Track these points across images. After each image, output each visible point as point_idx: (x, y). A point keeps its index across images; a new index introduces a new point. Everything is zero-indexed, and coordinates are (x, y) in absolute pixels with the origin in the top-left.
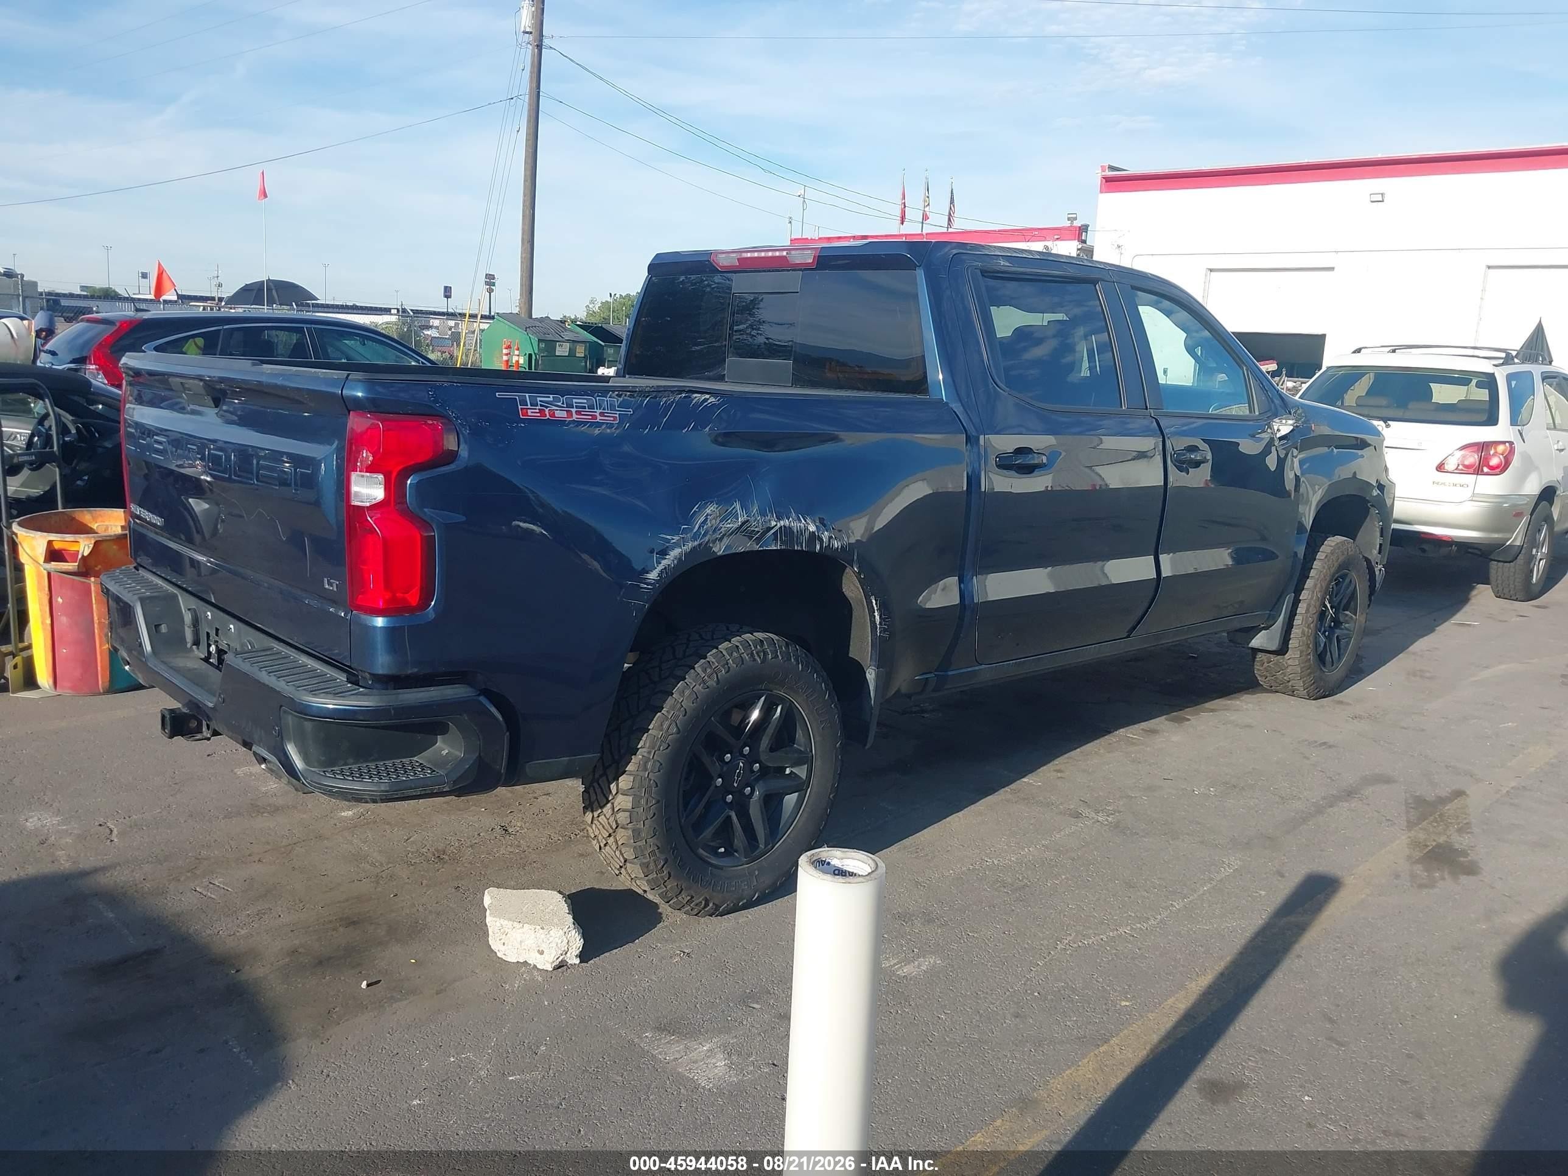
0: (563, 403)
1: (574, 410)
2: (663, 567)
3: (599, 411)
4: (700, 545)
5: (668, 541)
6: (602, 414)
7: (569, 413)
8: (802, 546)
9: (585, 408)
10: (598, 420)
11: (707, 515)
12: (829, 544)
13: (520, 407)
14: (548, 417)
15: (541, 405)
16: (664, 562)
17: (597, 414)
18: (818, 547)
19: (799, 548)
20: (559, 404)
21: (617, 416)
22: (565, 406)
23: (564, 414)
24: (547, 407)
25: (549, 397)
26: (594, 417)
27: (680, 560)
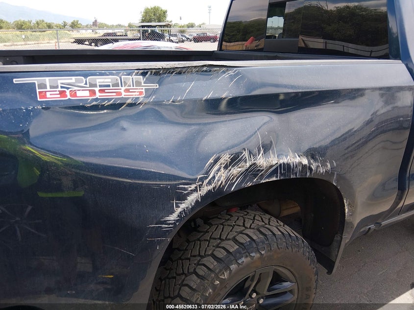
0: (86, 84)
1: (97, 89)
2: (182, 210)
3: (123, 88)
4: (214, 188)
5: (185, 189)
6: (127, 91)
7: (93, 93)
8: (296, 175)
9: (109, 86)
10: (123, 96)
11: (221, 164)
12: (317, 171)
13: (38, 91)
14: (69, 97)
15: (62, 87)
16: (183, 206)
17: (122, 91)
18: (308, 174)
19: (294, 177)
20: (82, 85)
21: (144, 91)
22: (88, 86)
23: (87, 93)
24: (68, 88)
25: (71, 79)
26: (120, 94)
27: (197, 201)
